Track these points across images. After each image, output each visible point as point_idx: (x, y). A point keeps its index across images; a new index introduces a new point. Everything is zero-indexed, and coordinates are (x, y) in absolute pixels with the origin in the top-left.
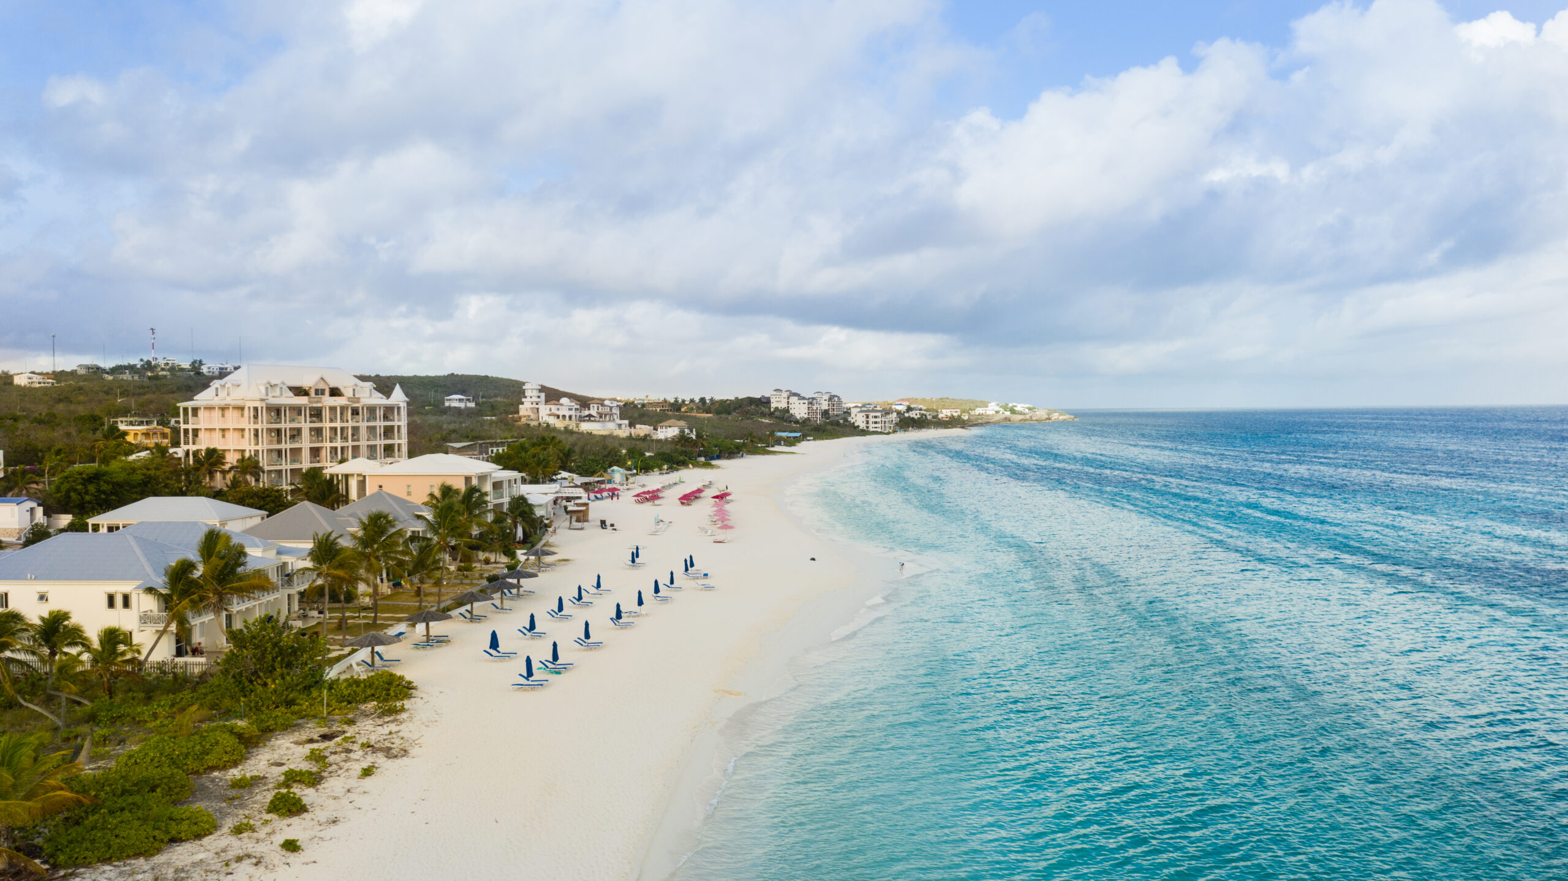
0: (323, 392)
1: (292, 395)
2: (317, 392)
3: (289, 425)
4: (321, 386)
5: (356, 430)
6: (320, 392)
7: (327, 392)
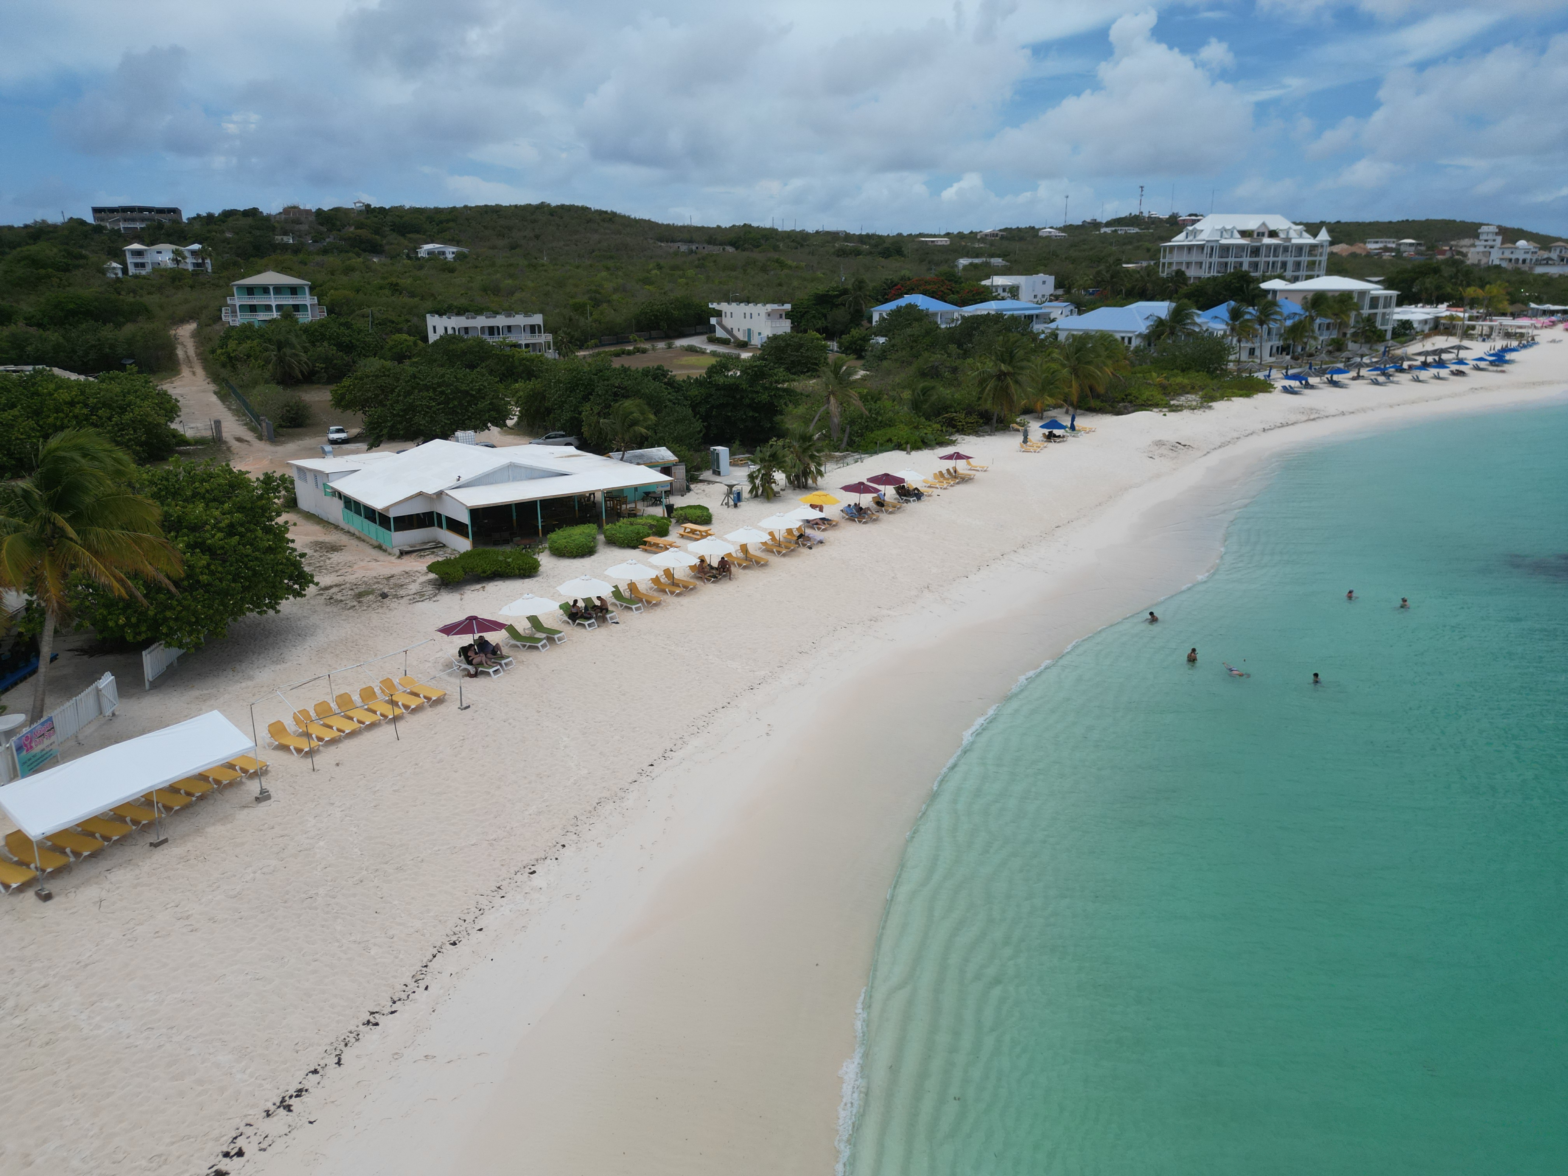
0: (1263, 234)
1: (1239, 236)
2: (1258, 235)
3: (1234, 260)
4: (1261, 230)
5: (1284, 265)
6: (1261, 235)
7: (1266, 234)
